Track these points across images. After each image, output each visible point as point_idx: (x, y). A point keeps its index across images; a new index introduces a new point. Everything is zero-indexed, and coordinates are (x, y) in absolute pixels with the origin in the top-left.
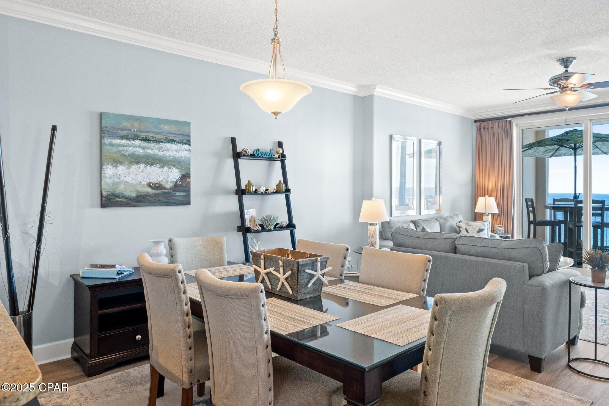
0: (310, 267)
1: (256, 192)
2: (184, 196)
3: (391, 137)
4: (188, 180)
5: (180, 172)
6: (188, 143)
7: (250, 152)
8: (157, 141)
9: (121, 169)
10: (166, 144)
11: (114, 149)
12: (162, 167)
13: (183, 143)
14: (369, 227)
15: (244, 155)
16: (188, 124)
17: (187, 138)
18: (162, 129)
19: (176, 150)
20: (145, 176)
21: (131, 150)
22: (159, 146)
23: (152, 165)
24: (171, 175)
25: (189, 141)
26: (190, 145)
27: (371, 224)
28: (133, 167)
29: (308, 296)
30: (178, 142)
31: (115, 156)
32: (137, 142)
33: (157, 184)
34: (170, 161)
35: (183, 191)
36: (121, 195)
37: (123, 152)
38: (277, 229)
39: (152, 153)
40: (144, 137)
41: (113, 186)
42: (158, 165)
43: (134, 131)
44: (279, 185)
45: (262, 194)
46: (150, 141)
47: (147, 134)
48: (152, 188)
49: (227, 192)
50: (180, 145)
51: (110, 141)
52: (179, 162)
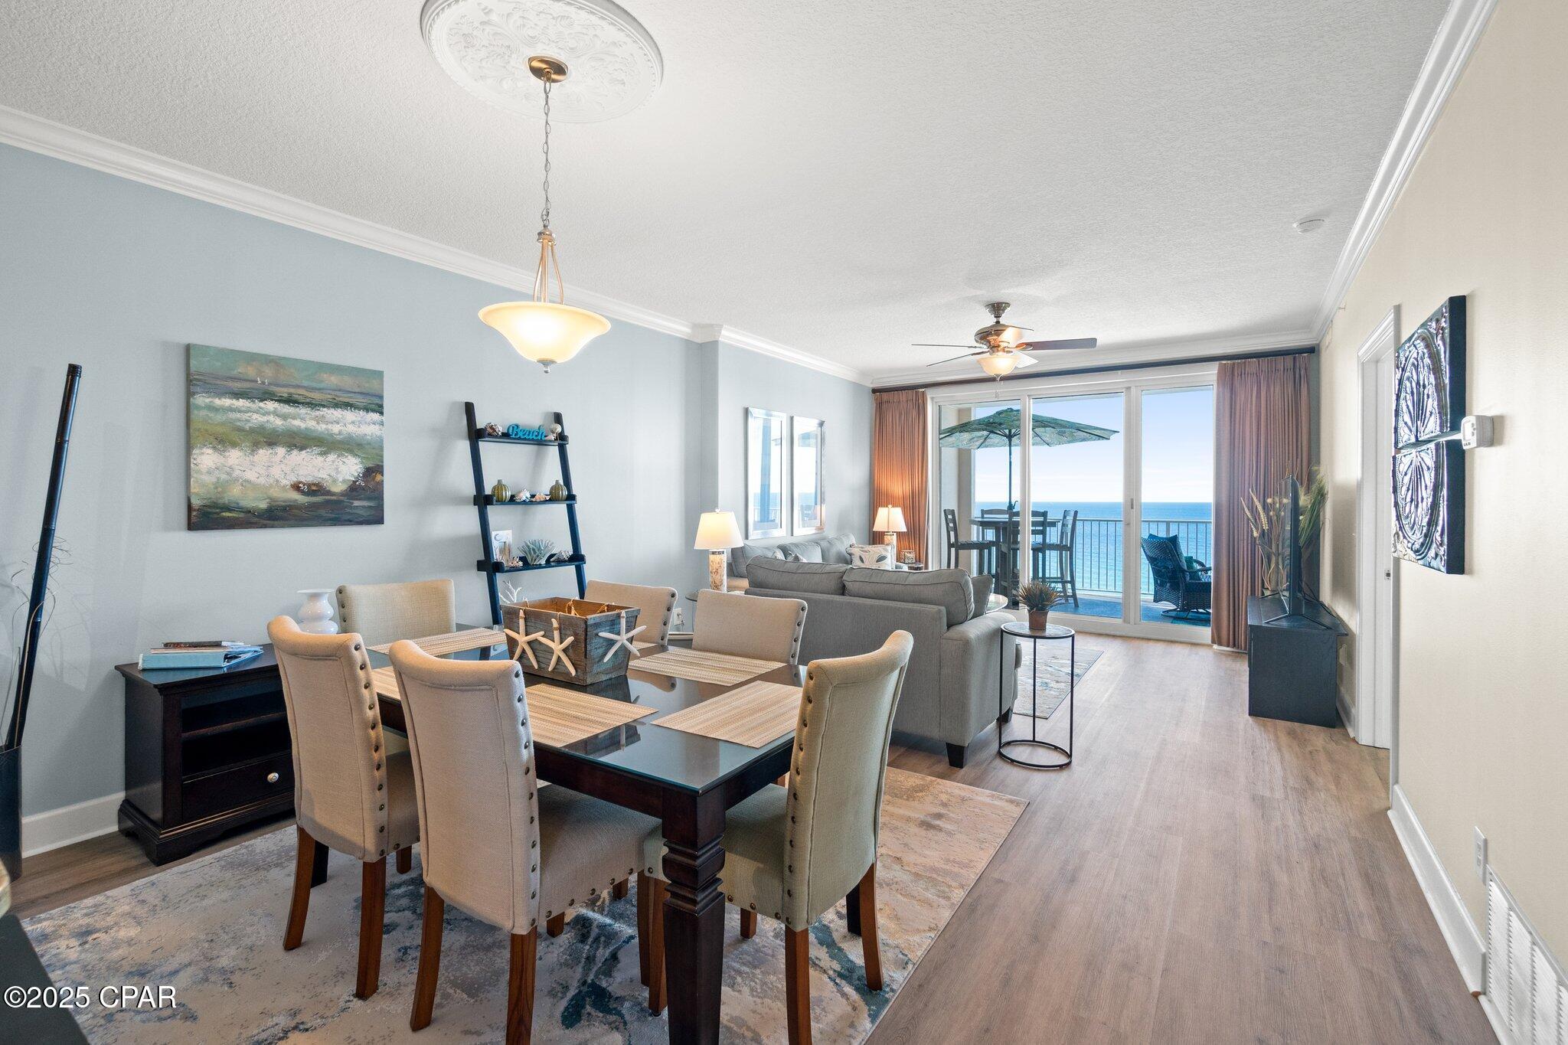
0: (608, 628)
1: (512, 500)
2: (370, 507)
3: (746, 411)
4: (379, 478)
5: (362, 463)
6: (380, 409)
7: (500, 429)
8: (312, 405)
9: (235, 456)
10: (332, 411)
11: (219, 418)
12: (323, 454)
13: (367, 410)
14: (712, 557)
15: (490, 435)
16: (379, 375)
17: (378, 401)
18: (322, 381)
19: (353, 422)
20: (287, 469)
21: (257, 419)
22: (317, 413)
23: (302, 448)
24: (343, 468)
25: (381, 406)
26: (382, 413)
27: (714, 553)
28: (261, 451)
29: (604, 678)
30: (358, 408)
31: (220, 430)
32: (271, 405)
33: (314, 484)
34: (341, 442)
35: (369, 499)
36: (235, 505)
37: (238, 424)
38: (552, 564)
39: (303, 425)
40: (285, 395)
41: (216, 488)
42: (317, 450)
43: (263, 383)
44: (555, 489)
45: (524, 503)
46: (299, 403)
47: (292, 390)
48: (303, 492)
49: (458, 500)
50: (361, 412)
51: (207, 400)
52: (360, 445)
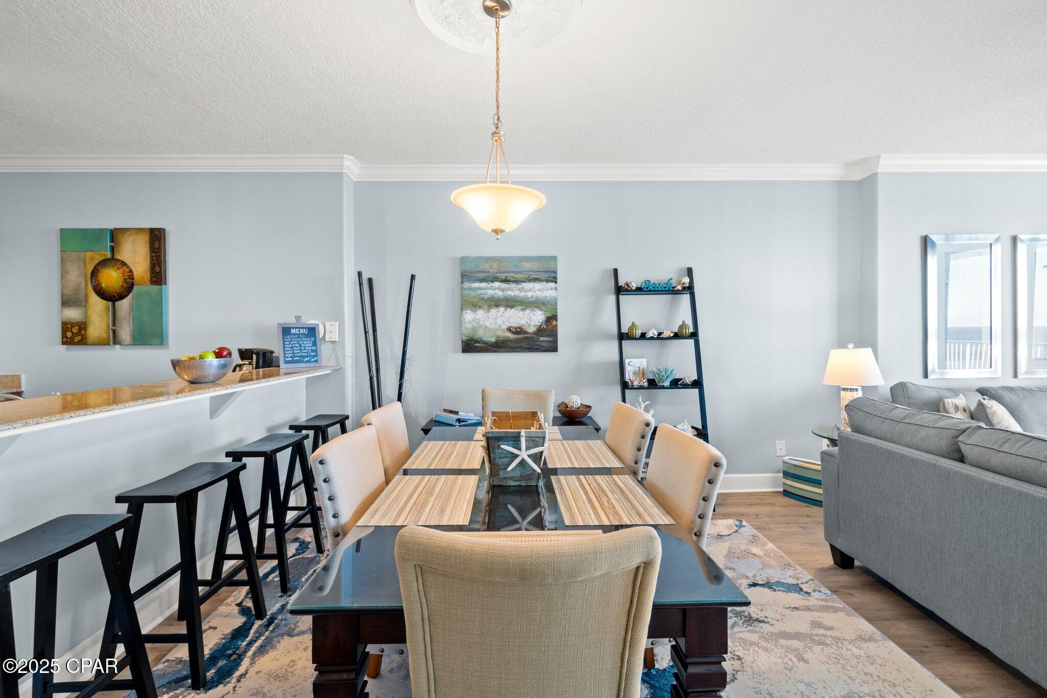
0: (511, 443)
1: (643, 336)
2: (549, 341)
3: (926, 243)
4: (554, 323)
5: (544, 314)
6: (554, 280)
7: (634, 286)
8: (517, 282)
9: (480, 313)
10: (528, 284)
11: (473, 293)
12: (523, 310)
13: (547, 281)
14: (842, 393)
15: (627, 290)
16: (554, 258)
17: (553, 275)
18: (522, 267)
19: (539, 290)
20: (505, 320)
21: (490, 293)
22: (520, 286)
23: (512, 307)
24: (534, 318)
25: (556, 278)
26: (556, 282)
27: (844, 389)
28: (492, 310)
29: (513, 483)
30: (542, 281)
31: (474, 300)
32: (497, 284)
33: (518, 328)
34: (532, 302)
35: (548, 336)
36: (480, 340)
37: (482, 296)
38: (680, 386)
39: (512, 294)
40: (504, 278)
41: (472, 331)
42: (520, 308)
43: (493, 272)
44: (683, 326)
45: (652, 338)
46: (510, 281)
47: (507, 275)
48: (513, 333)
49: (608, 337)
50: (544, 283)
51: (469, 285)
52: (543, 303)
